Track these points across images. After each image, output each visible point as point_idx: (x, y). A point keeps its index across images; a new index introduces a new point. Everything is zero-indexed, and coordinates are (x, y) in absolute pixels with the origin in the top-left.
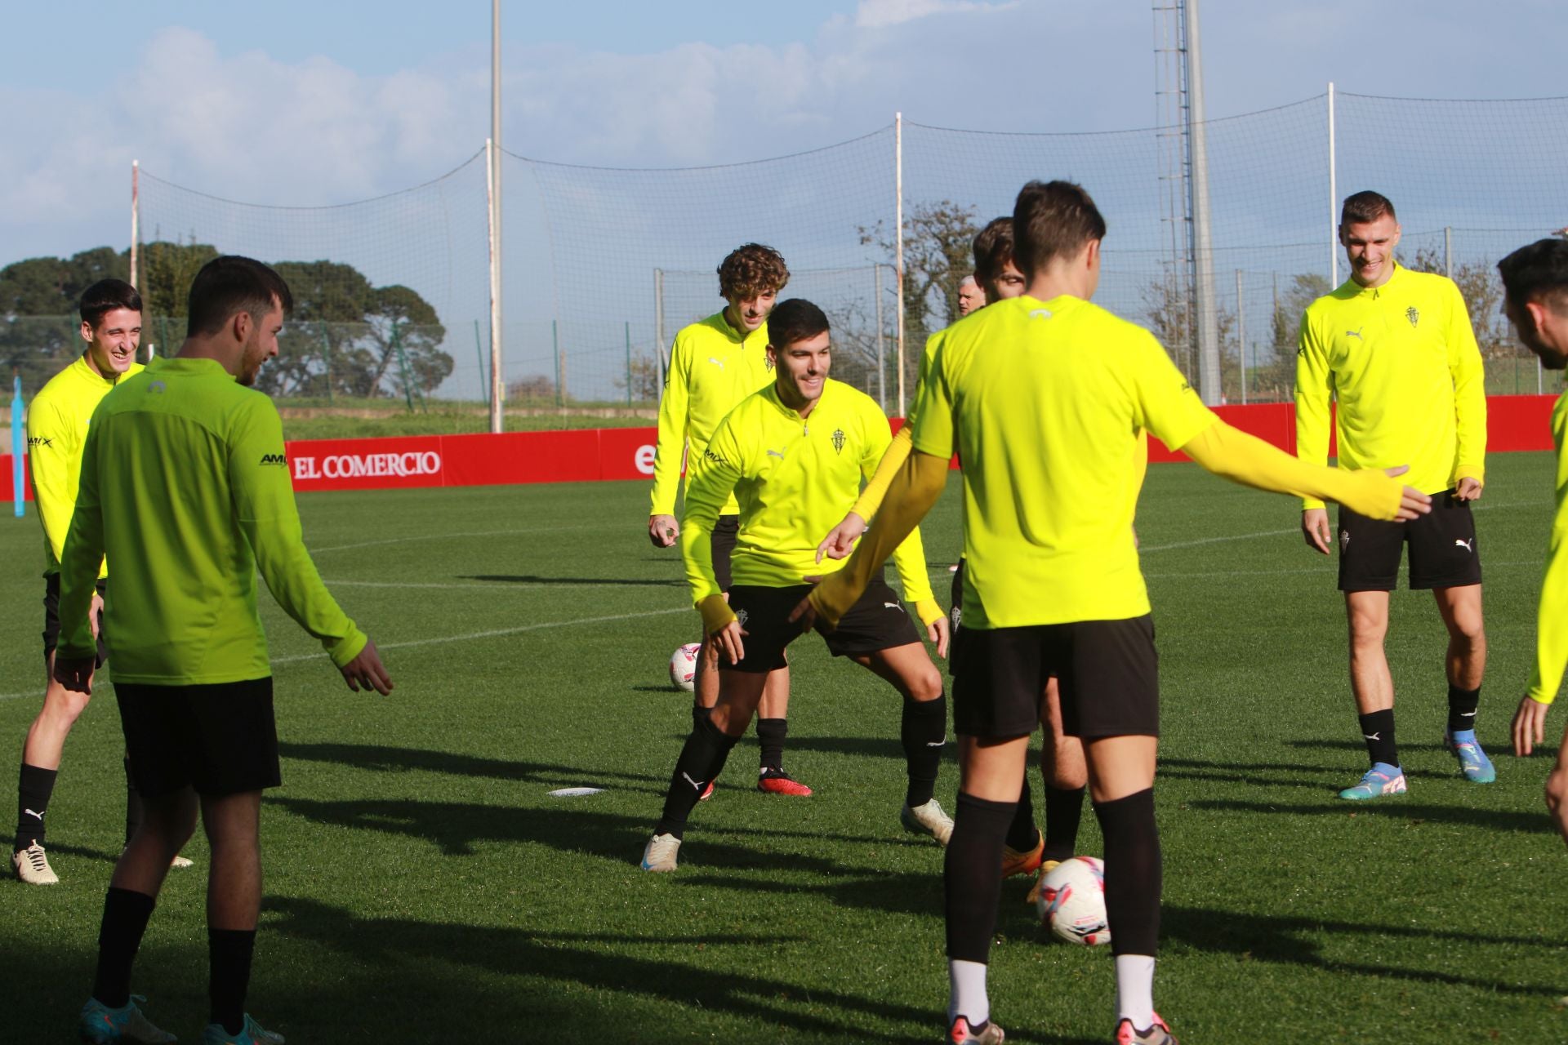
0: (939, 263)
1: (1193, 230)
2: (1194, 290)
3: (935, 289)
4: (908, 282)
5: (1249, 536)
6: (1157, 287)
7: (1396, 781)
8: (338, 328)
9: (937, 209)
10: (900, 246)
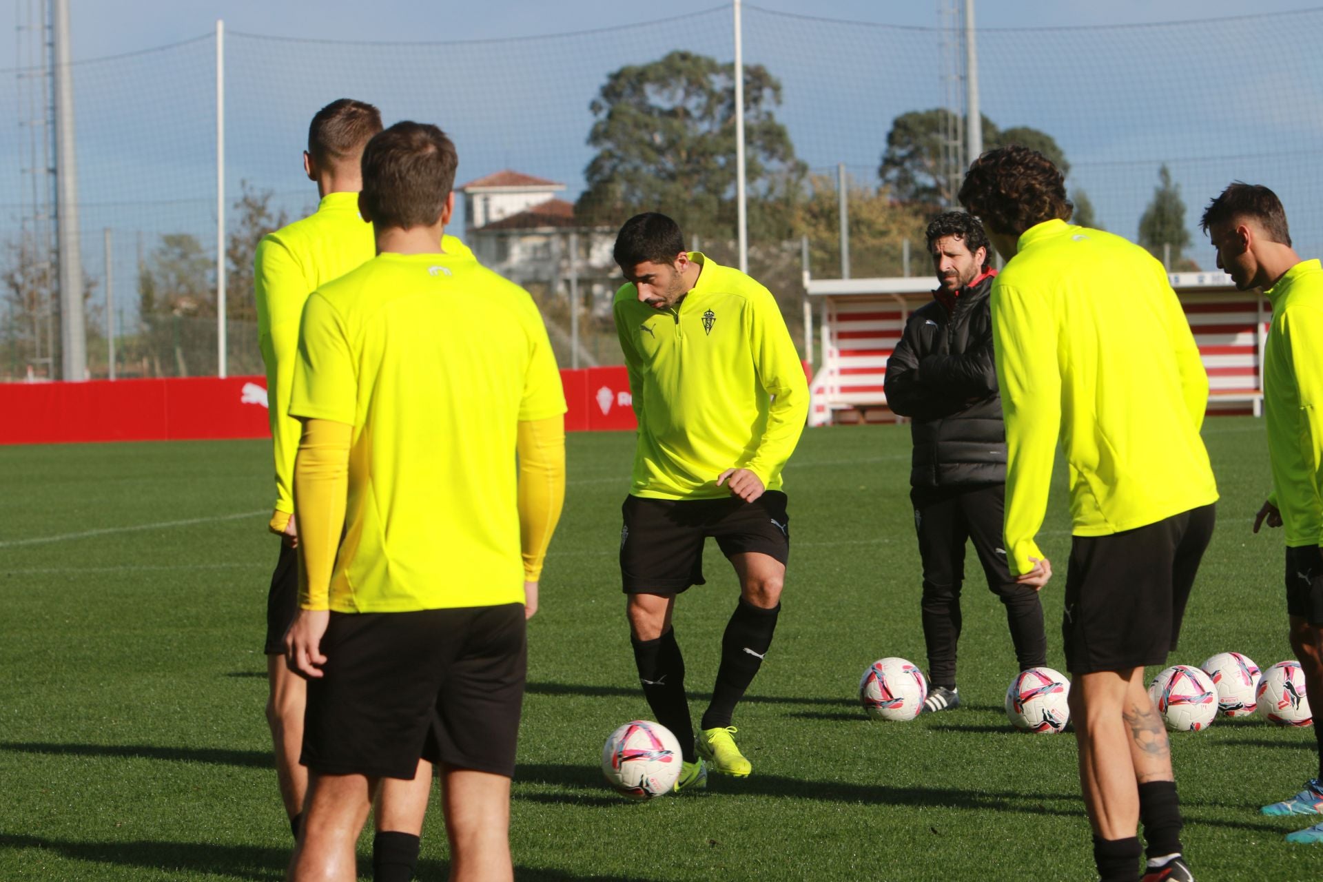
1: (56, 183)
2: (57, 252)
5: (144, 527)
6: (10, 246)
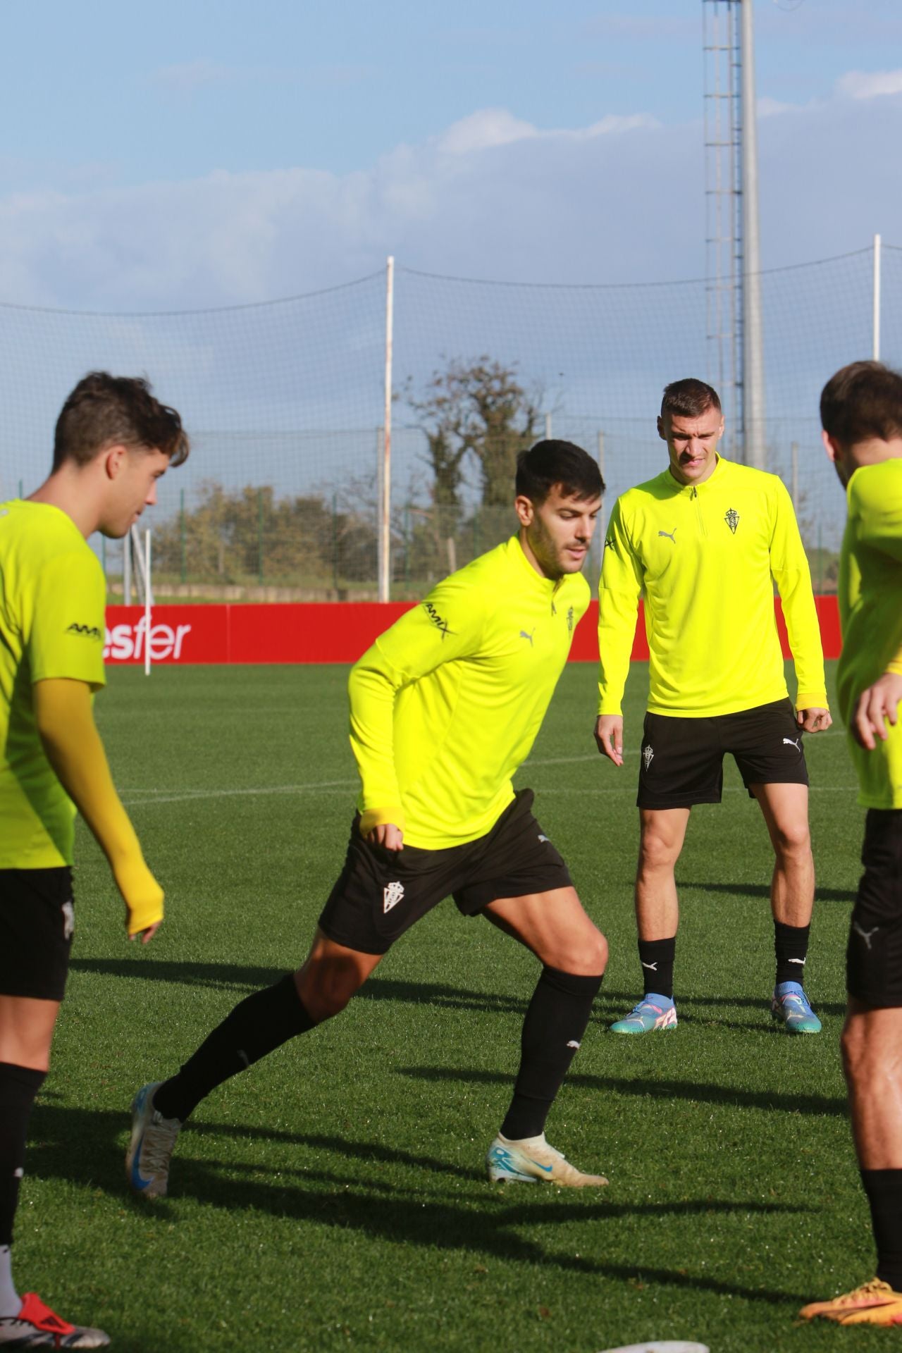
0: (475, 427)
1: (743, 396)
3: (470, 457)
4: (438, 446)
9: (475, 365)
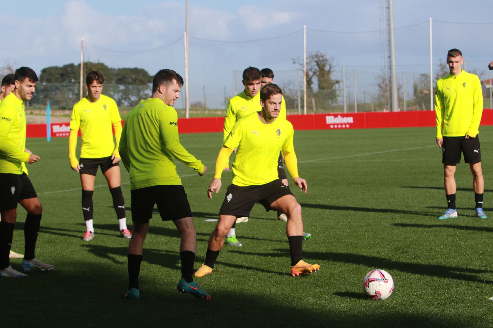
0: (316, 69)
1: (390, 60)
2: (390, 78)
4: (307, 75)
6: (380, 77)
7: (454, 213)
8: (140, 87)
9: (316, 53)
10: (305, 64)
